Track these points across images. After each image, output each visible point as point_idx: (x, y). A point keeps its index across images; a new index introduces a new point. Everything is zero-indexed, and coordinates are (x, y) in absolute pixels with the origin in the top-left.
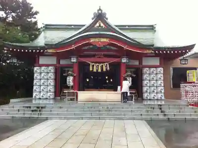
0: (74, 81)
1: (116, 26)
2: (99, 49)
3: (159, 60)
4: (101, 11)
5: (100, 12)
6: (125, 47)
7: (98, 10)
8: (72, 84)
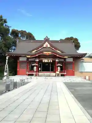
4: (48, 37)
7: (46, 37)
8: (36, 70)
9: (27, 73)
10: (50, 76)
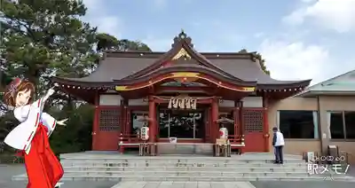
0: (150, 132)
1: (202, 54)
2: (184, 87)
3: (262, 101)
4: (185, 35)
5: (183, 37)
6: (220, 84)
7: (180, 35)
8: (147, 137)
9: (121, 143)
10: (193, 152)
